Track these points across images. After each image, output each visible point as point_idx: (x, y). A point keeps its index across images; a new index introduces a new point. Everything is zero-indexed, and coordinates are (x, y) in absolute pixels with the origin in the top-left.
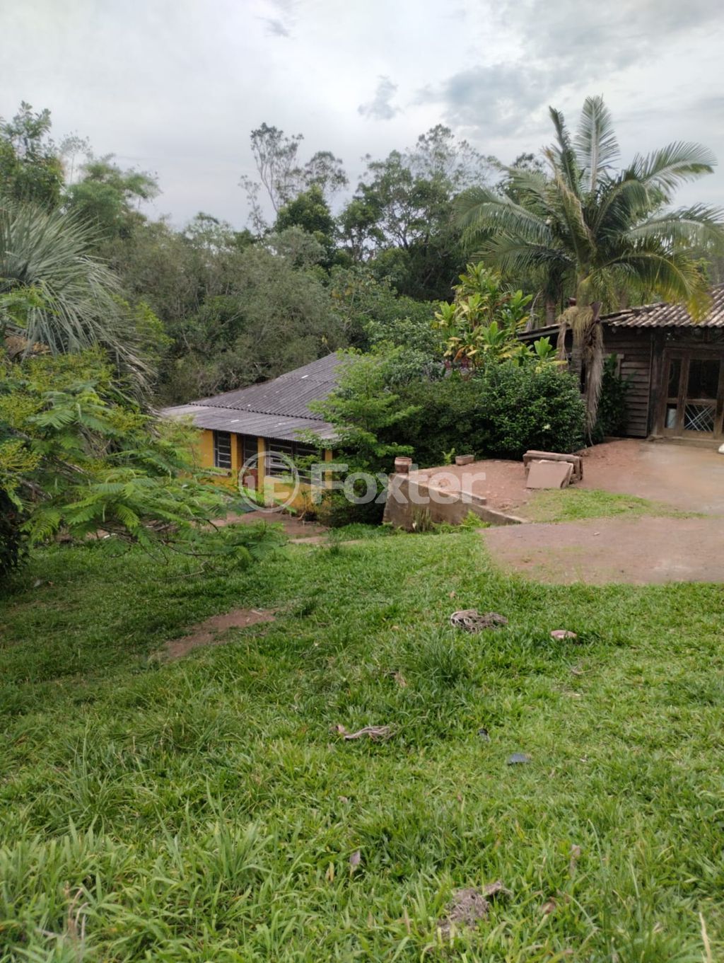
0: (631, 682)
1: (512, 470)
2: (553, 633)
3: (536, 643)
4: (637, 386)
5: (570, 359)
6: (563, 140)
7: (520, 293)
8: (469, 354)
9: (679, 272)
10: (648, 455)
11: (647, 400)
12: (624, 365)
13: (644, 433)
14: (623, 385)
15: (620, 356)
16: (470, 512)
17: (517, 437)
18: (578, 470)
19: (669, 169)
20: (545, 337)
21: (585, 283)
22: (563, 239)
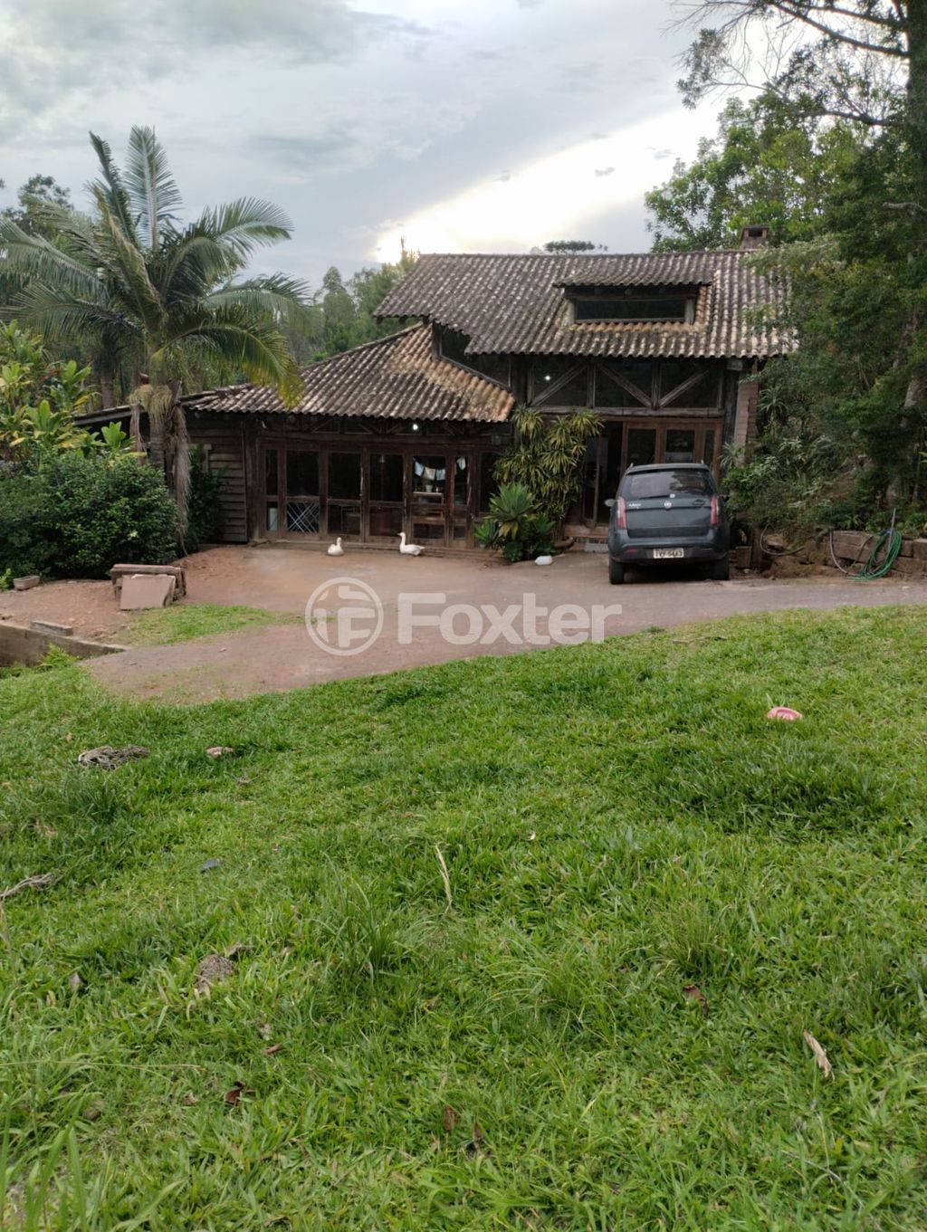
0: (301, 779)
1: (94, 591)
2: (209, 751)
3: (191, 765)
4: (231, 483)
5: (148, 450)
6: (110, 176)
7: (73, 365)
8: (13, 443)
9: (267, 349)
10: (254, 562)
11: (243, 498)
12: (212, 457)
13: (244, 538)
14: (214, 482)
15: (207, 447)
16: (52, 646)
17: (95, 550)
18: (180, 583)
19: (242, 228)
20: (115, 421)
21: (157, 356)
22: (123, 300)
